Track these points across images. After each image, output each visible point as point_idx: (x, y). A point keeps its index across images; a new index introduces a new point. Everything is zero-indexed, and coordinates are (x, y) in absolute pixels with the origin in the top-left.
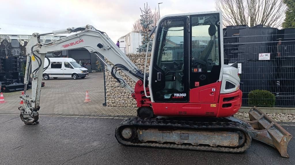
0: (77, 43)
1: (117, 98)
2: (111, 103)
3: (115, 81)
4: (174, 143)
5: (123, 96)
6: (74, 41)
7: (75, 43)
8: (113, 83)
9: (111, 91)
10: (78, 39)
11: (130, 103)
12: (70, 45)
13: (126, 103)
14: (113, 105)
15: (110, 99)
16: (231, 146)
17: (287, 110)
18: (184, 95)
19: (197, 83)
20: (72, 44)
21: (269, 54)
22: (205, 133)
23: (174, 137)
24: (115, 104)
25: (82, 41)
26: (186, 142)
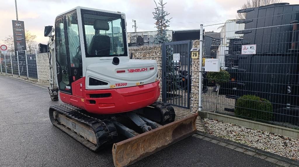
16: (93, 142)
17: (278, 129)
19: (74, 77)
21: (255, 46)
26: (75, 130)
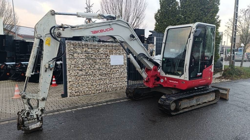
0: (107, 30)
1: (81, 87)
2: (74, 93)
3: (79, 70)
4: (194, 106)
5: (88, 84)
6: (104, 28)
7: (105, 30)
8: (77, 71)
9: (75, 80)
10: (108, 27)
11: (94, 90)
12: (99, 31)
13: (90, 90)
14: (76, 94)
15: (73, 89)
16: (213, 100)
18: (201, 74)
19: (205, 66)
20: (101, 31)
22: (205, 96)
23: (194, 102)
24: (78, 93)
25: (112, 29)
26: (198, 103)
